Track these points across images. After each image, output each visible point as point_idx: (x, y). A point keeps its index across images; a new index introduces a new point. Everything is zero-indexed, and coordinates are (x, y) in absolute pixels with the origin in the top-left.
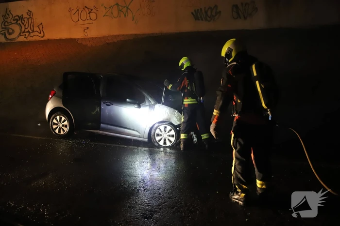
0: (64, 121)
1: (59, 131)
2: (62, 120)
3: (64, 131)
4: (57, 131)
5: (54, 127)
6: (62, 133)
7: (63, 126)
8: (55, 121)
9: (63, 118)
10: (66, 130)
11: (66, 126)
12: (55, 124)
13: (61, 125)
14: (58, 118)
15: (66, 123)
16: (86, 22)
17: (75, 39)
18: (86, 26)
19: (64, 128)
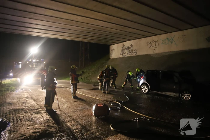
0: (146, 88)
1: (144, 92)
2: (145, 87)
3: (146, 91)
4: (143, 91)
5: (142, 90)
6: (145, 92)
7: (146, 89)
8: (143, 88)
9: (146, 87)
10: (147, 91)
11: (147, 90)
12: (143, 89)
13: (145, 89)
14: (144, 86)
15: (147, 89)
16: (154, 47)
17: (149, 55)
18: (154, 49)
19: (146, 90)
